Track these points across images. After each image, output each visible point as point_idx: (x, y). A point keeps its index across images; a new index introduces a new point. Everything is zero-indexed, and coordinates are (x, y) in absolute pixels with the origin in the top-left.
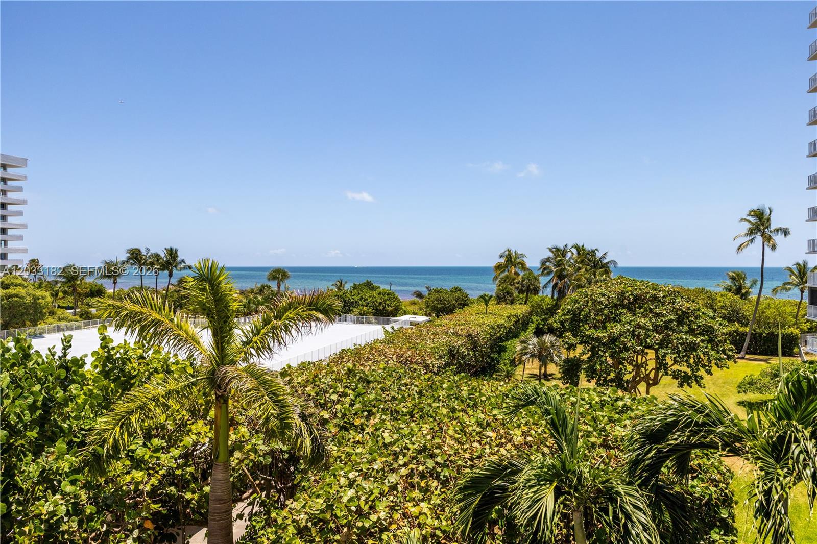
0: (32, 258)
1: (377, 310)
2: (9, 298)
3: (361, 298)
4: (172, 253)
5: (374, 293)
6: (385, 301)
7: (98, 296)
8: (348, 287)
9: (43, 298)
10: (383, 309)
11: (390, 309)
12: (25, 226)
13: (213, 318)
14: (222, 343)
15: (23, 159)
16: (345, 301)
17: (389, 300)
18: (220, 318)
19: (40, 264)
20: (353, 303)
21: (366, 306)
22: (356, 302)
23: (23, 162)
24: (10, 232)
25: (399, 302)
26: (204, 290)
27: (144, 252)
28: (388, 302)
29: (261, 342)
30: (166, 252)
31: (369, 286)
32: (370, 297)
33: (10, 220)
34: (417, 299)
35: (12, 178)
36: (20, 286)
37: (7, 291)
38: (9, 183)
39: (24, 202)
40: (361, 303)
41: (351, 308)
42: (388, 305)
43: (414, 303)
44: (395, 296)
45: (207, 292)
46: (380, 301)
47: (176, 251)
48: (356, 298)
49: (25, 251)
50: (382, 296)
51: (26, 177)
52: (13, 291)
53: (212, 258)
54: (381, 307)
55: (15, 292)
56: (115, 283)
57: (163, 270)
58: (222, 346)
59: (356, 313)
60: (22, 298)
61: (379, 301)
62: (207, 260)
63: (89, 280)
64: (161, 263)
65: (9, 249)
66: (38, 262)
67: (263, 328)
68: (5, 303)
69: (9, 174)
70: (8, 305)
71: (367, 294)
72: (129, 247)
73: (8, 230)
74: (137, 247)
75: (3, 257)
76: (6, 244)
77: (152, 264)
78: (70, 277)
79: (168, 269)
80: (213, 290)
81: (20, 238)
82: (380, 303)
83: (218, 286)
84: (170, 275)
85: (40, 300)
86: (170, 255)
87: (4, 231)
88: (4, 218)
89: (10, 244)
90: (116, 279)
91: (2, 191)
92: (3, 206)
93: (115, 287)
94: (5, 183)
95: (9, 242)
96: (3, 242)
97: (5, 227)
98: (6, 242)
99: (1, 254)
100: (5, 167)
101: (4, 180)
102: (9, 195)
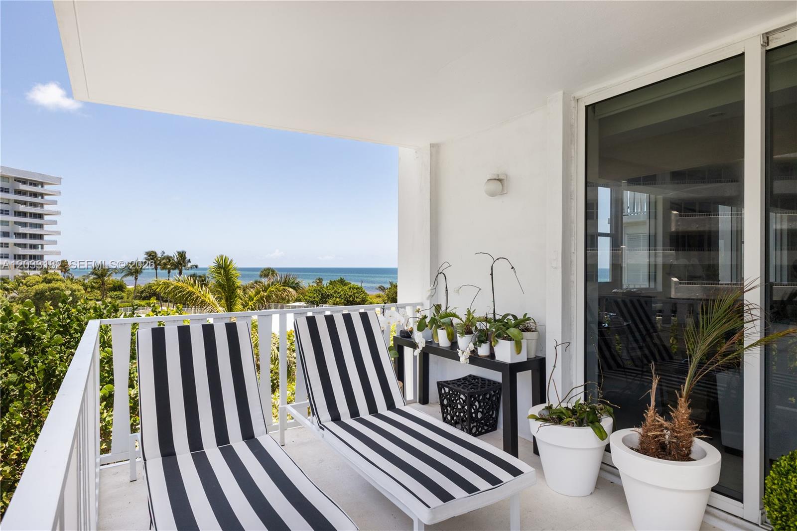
0: (63, 259)
1: (348, 301)
2: (51, 290)
3: (335, 292)
4: (182, 255)
5: (346, 288)
6: (354, 294)
7: (119, 290)
8: (325, 283)
9: (79, 291)
10: (353, 301)
11: (358, 300)
12: (59, 233)
13: (225, 290)
14: (231, 306)
15: (58, 178)
16: (322, 294)
17: (357, 293)
18: (229, 290)
20: (328, 295)
21: (339, 298)
22: (331, 295)
23: (58, 181)
24: (46, 238)
25: (366, 294)
26: (220, 273)
27: (159, 255)
28: (356, 295)
29: (254, 305)
30: (177, 255)
31: (342, 282)
32: (342, 291)
33: (46, 227)
34: (381, 293)
35: (49, 193)
36: (60, 281)
37: (50, 285)
38: (46, 197)
39: (58, 213)
40: (335, 295)
41: (327, 300)
42: (357, 297)
43: (379, 297)
44: (363, 290)
45: (221, 275)
46: (351, 294)
47: (185, 253)
48: (331, 292)
49: (58, 253)
50: (352, 290)
51: (60, 193)
52: (54, 285)
53: (225, 254)
54: (351, 299)
55: (56, 286)
56: (136, 279)
57: (174, 269)
58: (231, 308)
59: (331, 303)
60: (62, 290)
61: (349, 294)
62: (222, 256)
64: (172, 263)
65: (45, 252)
67: (255, 296)
68: (48, 295)
69: (46, 190)
70: (50, 296)
71: (339, 288)
72: (147, 250)
73: (45, 236)
74: (153, 250)
76: (42, 248)
77: (165, 264)
78: (101, 273)
79: (178, 268)
80: (225, 273)
81: (55, 243)
82: (351, 296)
83: (228, 271)
84: (180, 273)
85: (76, 292)
86: (181, 257)
87: (40, 237)
88: (41, 226)
89: (46, 248)
90: (137, 276)
91: (40, 204)
92: (40, 216)
93: (136, 282)
94: (42, 197)
95: (45, 246)
96: (40, 246)
97: (42, 233)
98: (42, 246)
99: (38, 256)
100: (42, 184)
101: (42, 195)
102: (46, 207)
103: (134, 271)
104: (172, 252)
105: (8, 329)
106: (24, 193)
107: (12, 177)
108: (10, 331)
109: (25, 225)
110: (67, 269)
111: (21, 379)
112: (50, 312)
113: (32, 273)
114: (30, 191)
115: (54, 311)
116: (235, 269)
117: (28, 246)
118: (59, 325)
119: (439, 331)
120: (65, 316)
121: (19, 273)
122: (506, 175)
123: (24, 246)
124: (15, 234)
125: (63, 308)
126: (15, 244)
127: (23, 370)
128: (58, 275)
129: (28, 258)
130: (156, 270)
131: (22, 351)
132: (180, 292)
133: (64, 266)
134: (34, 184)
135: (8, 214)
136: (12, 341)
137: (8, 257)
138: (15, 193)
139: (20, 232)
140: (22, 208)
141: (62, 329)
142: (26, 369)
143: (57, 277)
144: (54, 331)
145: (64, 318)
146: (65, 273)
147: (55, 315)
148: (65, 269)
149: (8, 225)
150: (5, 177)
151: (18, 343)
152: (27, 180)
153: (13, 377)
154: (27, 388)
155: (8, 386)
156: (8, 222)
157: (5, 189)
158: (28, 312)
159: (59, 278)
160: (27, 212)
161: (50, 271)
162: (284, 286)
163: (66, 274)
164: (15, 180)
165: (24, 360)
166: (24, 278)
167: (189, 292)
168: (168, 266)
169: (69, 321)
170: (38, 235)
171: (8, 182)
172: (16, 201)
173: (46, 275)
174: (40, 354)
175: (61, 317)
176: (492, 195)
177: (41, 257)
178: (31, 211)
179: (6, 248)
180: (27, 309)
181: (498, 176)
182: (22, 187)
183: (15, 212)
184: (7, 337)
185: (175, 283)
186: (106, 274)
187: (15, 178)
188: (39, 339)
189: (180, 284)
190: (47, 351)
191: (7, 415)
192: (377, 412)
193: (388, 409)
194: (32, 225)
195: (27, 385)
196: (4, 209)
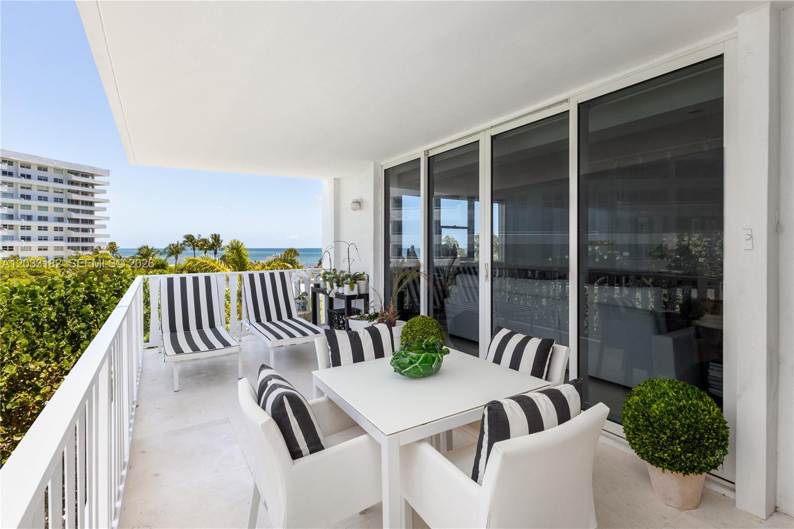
0: (111, 241)
4: (216, 237)
7: (162, 268)
12: (108, 218)
15: (106, 170)
18: (241, 265)
19: (117, 245)
23: (107, 173)
24: (96, 222)
26: (233, 253)
27: (196, 238)
30: (212, 237)
33: (97, 214)
35: (99, 183)
38: (96, 187)
39: (107, 201)
47: (219, 236)
49: (108, 236)
51: (109, 183)
53: (238, 239)
56: (176, 258)
57: (210, 250)
62: (235, 241)
63: (157, 257)
64: (208, 244)
65: (96, 235)
66: (115, 244)
68: (100, 272)
69: (96, 181)
72: (185, 234)
74: (191, 234)
75: (91, 240)
76: (93, 231)
77: (202, 246)
78: (145, 253)
79: (213, 248)
80: (238, 253)
83: (240, 251)
84: (215, 253)
86: (215, 239)
87: (92, 222)
88: (92, 212)
89: (97, 231)
90: (177, 256)
91: (91, 193)
92: (91, 204)
93: (176, 261)
94: (93, 187)
95: (95, 230)
96: (91, 230)
97: (92, 219)
98: (93, 230)
99: (89, 238)
100: (93, 176)
101: (92, 185)
102: (96, 196)
103: (174, 251)
104: (207, 235)
105: (78, 292)
106: (77, 183)
107: (65, 170)
108: (80, 293)
109: (77, 211)
110: (115, 250)
111: (88, 326)
112: (107, 281)
113: (85, 253)
114: (82, 182)
115: (110, 280)
116: (245, 249)
117: (81, 230)
118: (115, 291)
119: (327, 282)
120: (119, 283)
121: (73, 253)
122: (362, 200)
123: (77, 230)
124: (69, 219)
125: (117, 278)
126: (69, 228)
127: (89, 320)
128: (108, 255)
129: (81, 240)
130: (194, 250)
131: (89, 307)
132: (204, 267)
133: (112, 247)
134: (85, 175)
135: (62, 202)
136: (81, 300)
137: (62, 240)
138: (68, 183)
139: (73, 217)
140: (75, 197)
141: (116, 293)
142: (92, 320)
143: (107, 257)
144: (111, 295)
145: (118, 285)
146: (113, 253)
147: (111, 283)
148: (114, 250)
149: (62, 212)
150: (60, 170)
151: (86, 302)
152: (79, 172)
153: (83, 325)
154: (92, 332)
155: (79, 331)
156: (62, 209)
157: (59, 180)
158: (92, 281)
159: (109, 257)
160: (80, 200)
161: (100, 252)
162: (283, 262)
163: (115, 254)
164: (68, 172)
165: (90, 313)
166: (77, 257)
167: (211, 267)
168: (205, 247)
169: (121, 287)
170: (89, 220)
171: (62, 174)
172: (69, 191)
173: (97, 255)
174: (101, 310)
175: (116, 284)
176: (355, 210)
177: (92, 240)
178: (82, 199)
179: (60, 232)
180: (91, 278)
181: (357, 200)
182: (75, 178)
183: (69, 200)
184: (78, 297)
185: (201, 260)
186: (150, 254)
187: (68, 170)
188: (100, 299)
189: (204, 261)
190: (106, 308)
191: (79, 350)
192: (282, 319)
193: (288, 318)
194: (84, 212)
195: (93, 330)
196: (59, 197)
